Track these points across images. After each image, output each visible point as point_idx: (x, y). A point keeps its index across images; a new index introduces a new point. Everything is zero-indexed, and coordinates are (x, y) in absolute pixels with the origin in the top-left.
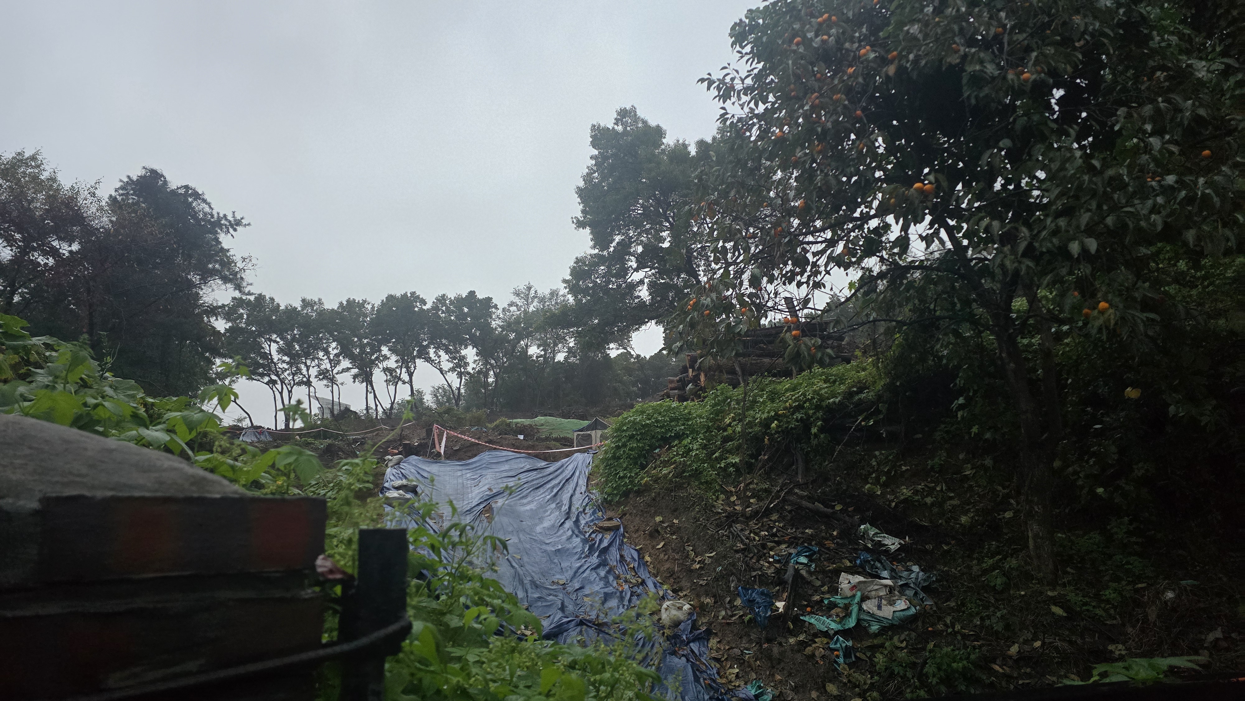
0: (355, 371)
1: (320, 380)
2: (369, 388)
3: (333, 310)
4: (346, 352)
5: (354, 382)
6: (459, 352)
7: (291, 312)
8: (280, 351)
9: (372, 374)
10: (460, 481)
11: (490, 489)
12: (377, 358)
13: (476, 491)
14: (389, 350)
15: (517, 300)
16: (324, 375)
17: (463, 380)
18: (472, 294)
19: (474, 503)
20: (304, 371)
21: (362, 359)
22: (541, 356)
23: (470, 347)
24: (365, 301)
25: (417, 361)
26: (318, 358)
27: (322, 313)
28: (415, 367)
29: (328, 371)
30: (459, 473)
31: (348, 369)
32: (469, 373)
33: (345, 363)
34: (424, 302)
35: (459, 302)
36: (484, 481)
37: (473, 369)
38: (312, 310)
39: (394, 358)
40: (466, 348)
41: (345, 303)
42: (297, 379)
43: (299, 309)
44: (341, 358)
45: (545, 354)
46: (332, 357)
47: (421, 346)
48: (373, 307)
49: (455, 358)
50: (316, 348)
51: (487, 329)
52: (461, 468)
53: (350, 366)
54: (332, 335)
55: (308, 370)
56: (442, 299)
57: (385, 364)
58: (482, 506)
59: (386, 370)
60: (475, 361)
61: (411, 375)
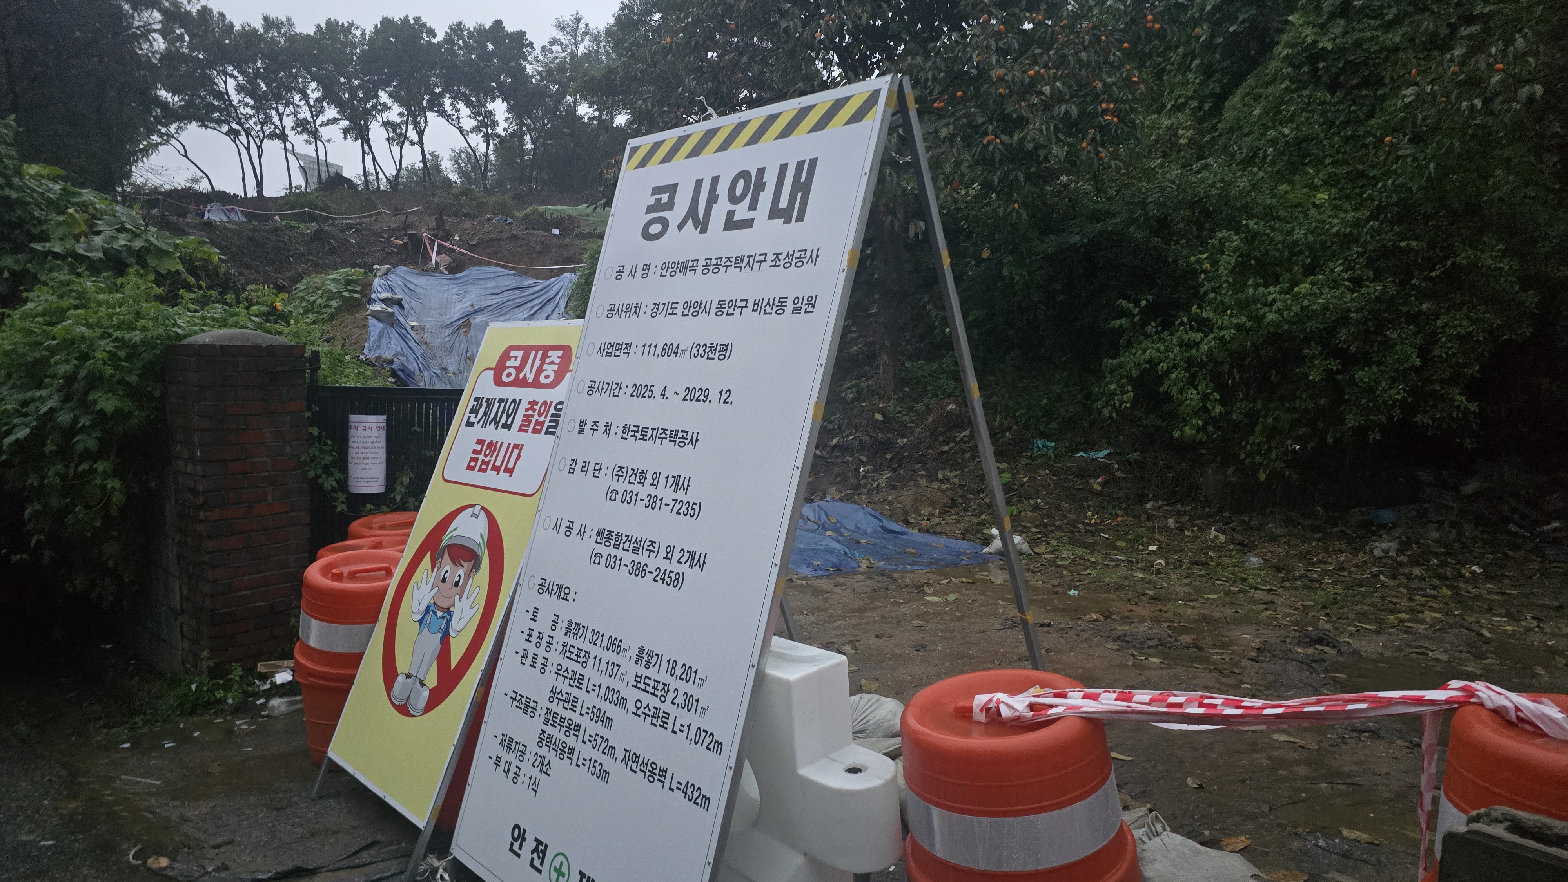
0: (345, 123)
1: (298, 133)
2: (366, 147)
3: (308, 35)
4: (330, 95)
5: (345, 138)
6: (484, 106)
7: (249, 34)
8: (240, 89)
9: (368, 130)
10: (446, 295)
11: (472, 306)
12: (374, 107)
13: (459, 306)
14: (390, 96)
15: (560, 36)
16: (302, 126)
17: (491, 147)
18: (498, 24)
19: (455, 318)
20: (276, 119)
21: (353, 108)
22: (594, 118)
23: (499, 101)
24: (351, 25)
25: (429, 114)
26: (293, 104)
27: (294, 39)
28: (426, 123)
29: (309, 122)
30: (446, 288)
31: (335, 121)
32: (498, 136)
33: (331, 112)
34: (432, 33)
35: (481, 34)
36: (468, 297)
37: (505, 129)
38: (279, 33)
39: (396, 109)
40: (493, 100)
41: (323, 25)
42: (268, 129)
43: (261, 31)
44: (325, 104)
45: (600, 115)
46: (312, 103)
47: (432, 94)
48: (363, 34)
49: (479, 114)
50: (290, 90)
51: (519, 74)
52: (448, 282)
53: (338, 116)
54: (309, 72)
55: (281, 119)
56: (457, 29)
57: (385, 116)
58: (462, 321)
59: (387, 124)
60: (507, 119)
61: (421, 134)
